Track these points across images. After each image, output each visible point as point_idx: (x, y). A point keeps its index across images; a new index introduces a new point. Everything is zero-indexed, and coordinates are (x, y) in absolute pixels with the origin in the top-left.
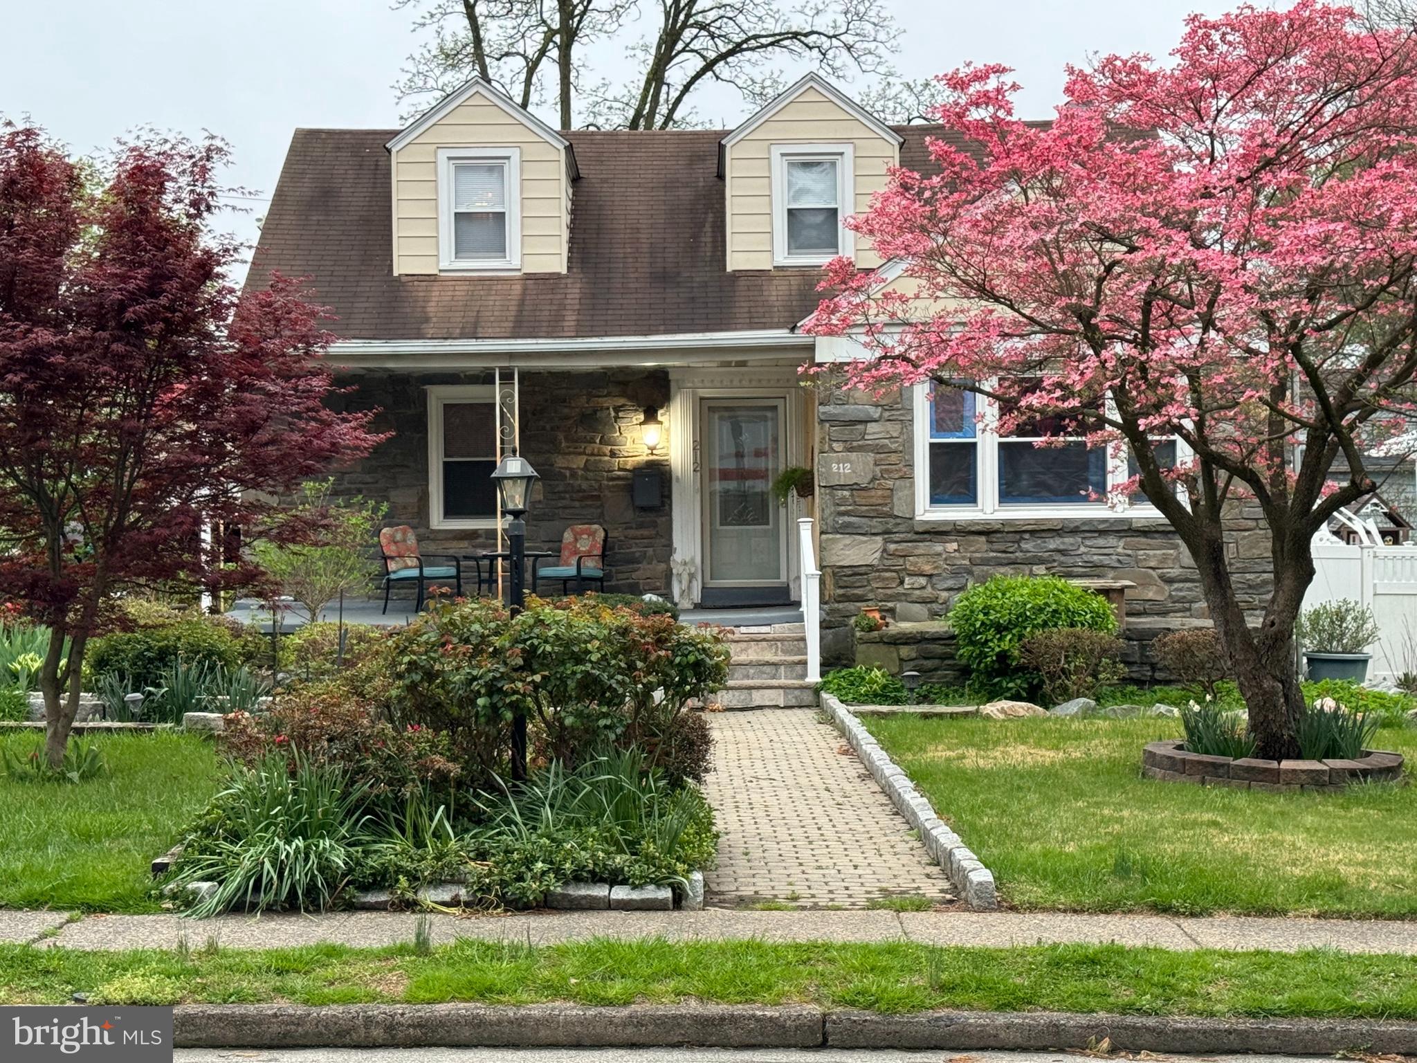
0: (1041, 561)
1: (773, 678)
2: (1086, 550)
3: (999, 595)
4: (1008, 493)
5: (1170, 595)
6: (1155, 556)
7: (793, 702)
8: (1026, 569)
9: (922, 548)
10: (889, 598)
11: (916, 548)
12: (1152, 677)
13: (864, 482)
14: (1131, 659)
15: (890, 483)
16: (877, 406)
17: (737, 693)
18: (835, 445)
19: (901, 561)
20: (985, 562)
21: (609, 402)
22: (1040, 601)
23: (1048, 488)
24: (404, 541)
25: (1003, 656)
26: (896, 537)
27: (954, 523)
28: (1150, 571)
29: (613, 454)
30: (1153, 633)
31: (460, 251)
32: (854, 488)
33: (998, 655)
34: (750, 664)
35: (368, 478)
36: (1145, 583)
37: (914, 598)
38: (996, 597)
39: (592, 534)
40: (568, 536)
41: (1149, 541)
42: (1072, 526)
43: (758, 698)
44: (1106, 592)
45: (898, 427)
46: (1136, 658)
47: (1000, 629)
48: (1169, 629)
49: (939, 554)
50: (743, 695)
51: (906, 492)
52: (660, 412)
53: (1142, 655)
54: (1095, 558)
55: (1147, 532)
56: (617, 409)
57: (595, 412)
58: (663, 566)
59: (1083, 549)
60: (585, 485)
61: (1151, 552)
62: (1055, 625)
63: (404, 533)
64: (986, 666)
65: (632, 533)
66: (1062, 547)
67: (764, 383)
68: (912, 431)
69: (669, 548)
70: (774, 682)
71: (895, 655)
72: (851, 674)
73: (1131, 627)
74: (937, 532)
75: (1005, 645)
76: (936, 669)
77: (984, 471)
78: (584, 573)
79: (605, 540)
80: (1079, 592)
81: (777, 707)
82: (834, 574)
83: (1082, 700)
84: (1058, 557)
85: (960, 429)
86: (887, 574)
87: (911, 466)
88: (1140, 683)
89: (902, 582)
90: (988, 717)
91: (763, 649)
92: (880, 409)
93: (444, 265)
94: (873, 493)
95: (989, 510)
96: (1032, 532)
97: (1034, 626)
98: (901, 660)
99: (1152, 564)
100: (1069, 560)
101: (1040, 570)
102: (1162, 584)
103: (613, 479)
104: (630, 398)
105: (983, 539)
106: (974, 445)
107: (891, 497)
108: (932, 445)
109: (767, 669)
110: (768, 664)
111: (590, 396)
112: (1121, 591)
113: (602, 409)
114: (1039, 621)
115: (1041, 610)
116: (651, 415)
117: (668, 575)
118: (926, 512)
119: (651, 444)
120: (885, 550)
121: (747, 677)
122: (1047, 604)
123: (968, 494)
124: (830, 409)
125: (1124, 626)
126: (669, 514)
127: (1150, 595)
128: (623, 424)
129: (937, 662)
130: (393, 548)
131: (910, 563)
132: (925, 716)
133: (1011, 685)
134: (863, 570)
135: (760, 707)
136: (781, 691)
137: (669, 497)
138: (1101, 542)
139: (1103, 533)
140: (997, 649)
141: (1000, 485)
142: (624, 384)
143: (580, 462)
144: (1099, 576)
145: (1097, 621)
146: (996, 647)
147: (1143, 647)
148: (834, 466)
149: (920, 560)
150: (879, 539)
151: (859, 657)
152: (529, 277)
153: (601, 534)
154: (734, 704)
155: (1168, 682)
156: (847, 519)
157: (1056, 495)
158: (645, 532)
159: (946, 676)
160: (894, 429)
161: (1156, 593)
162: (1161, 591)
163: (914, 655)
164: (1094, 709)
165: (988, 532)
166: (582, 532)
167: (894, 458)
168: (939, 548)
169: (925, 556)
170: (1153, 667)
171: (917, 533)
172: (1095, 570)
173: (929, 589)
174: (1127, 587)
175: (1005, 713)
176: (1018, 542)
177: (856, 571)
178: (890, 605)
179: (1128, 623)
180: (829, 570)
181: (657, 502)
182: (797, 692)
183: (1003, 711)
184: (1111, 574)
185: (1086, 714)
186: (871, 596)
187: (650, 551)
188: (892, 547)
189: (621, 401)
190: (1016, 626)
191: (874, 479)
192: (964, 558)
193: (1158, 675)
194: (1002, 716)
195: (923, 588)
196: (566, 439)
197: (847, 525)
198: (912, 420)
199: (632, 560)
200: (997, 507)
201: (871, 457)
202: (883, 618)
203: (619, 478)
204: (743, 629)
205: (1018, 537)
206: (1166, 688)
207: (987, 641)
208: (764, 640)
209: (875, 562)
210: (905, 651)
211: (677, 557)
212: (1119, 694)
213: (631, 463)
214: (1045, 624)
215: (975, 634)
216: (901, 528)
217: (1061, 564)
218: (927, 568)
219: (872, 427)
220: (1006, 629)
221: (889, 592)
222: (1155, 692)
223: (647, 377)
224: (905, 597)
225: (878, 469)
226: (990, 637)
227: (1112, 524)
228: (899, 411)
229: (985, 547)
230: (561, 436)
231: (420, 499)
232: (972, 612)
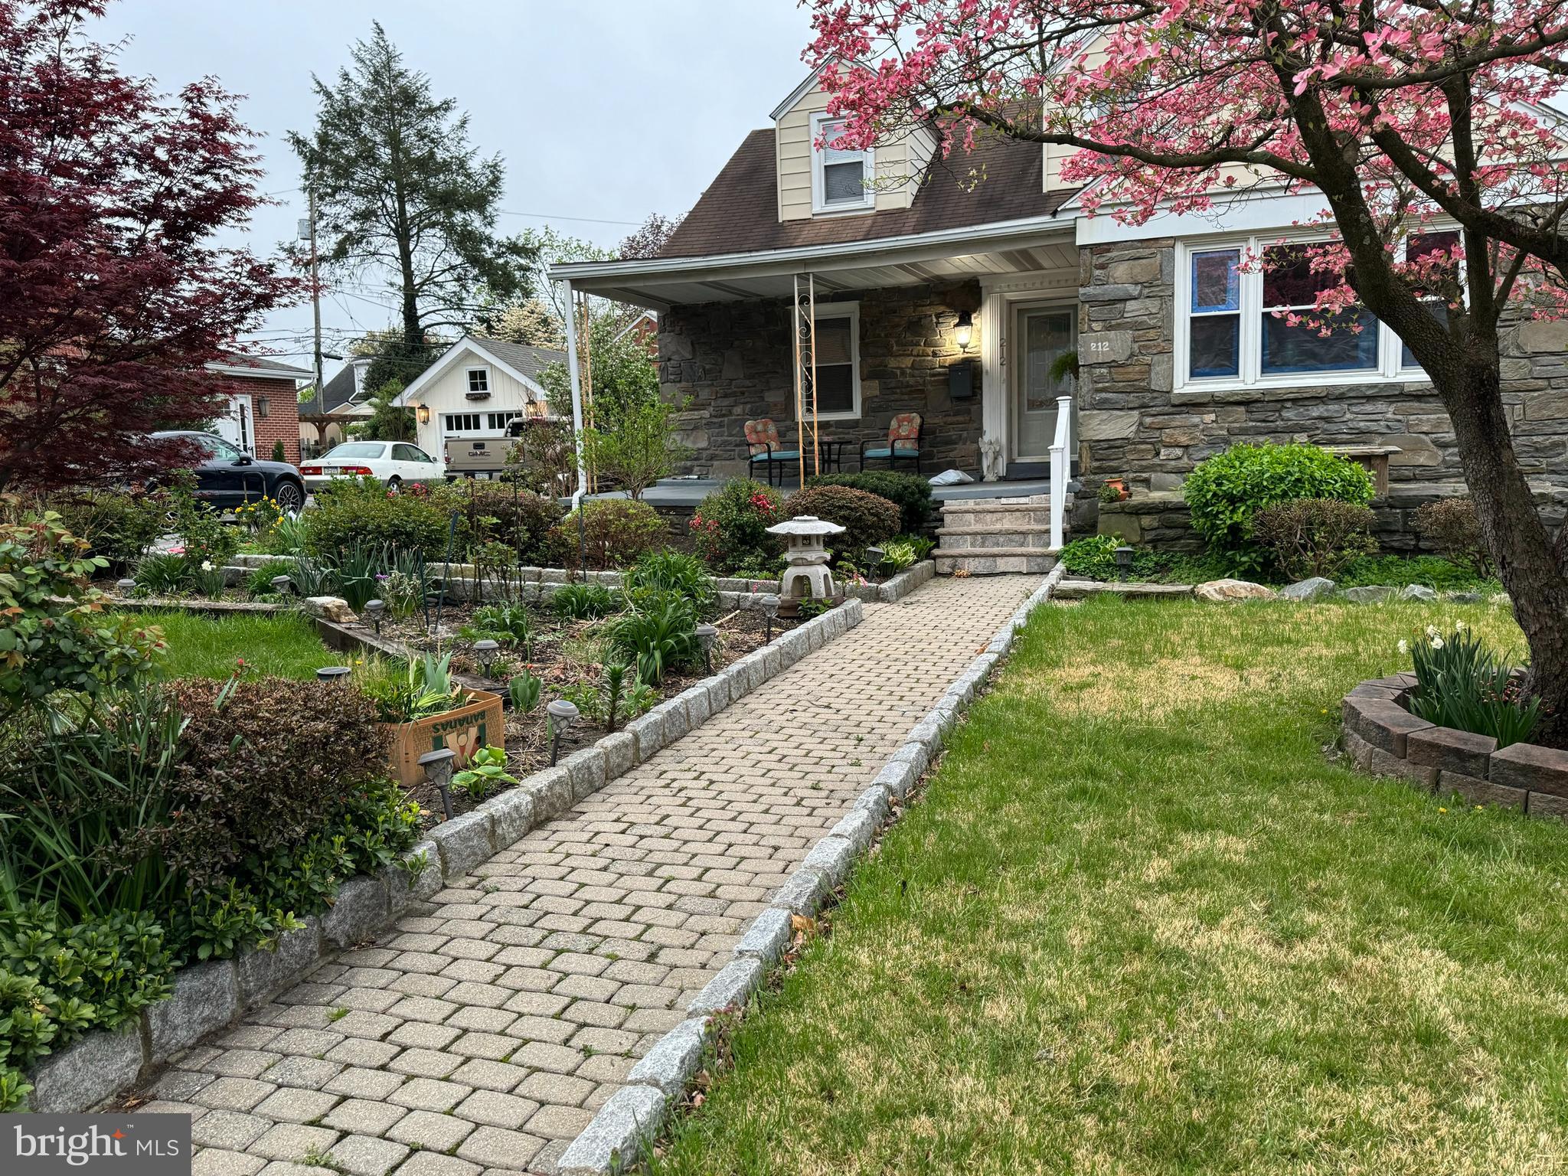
0: (1302, 429)
1: (1022, 545)
2: (1353, 417)
3: (1237, 464)
4: (1269, 365)
5: (1444, 461)
6: (1428, 420)
7: (1035, 569)
8: (1287, 437)
9: (1178, 420)
10: (1143, 469)
11: (1173, 420)
12: (1416, 546)
13: (1121, 358)
14: (1393, 528)
15: (1148, 359)
16: (1137, 284)
17: (982, 560)
18: (1094, 325)
19: (1157, 434)
20: (1243, 431)
21: (932, 311)
22: (1280, 470)
23: (1313, 356)
24: (765, 431)
25: (1235, 529)
26: (1154, 410)
27: (1212, 395)
28: (1423, 436)
29: (935, 354)
30: (1418, 501)
31: (829, 196)
32: (1112, 365)
33: (1230, 527)
34: (1000, 533)
35: (747, 383)
36: (1417, 448)
37: (1169, 468)
38: (1233, 467)
39: (910, 421)
40: (894, 424)
41: (1423, 405)
42: (1337, 392)
43: (1002, 565)
44: (1367, 459)
45: (1157, 302)
46: (1399, 526)
47: (1233, 500)
48: (1438, 496)
49: (1196, 426)
50: (989, 562)
51: (1164, 366)
52: (973, 316)
53: (1405, 523)
54: (1362, 424)
55: (1418, 396)
56: (938, 316)
57: (920, 319)
58: (974, 446)
59: (1348, 416)
60: (912, 381)
61: (1425, 417)
62: (1297, 496)
63: (765, 425)
64: (1219, 539)
65: (950, 419)
66: (1326, 414)
67: (1063, 283)
68: (1172, 306)
69: (980, 431)
70: (1019, 550)
71: (1136, 524)
72: (1089, 544)
73: (1394, 494)
74: (1194, 404)
75: (1238, 517)
76: (1179, 538)
77: (1246, 342)
78: (897, 453)
79: (921, 426)
80: (1330, 459)
81: (1020, 573)
82: (1091, 448)
83: (1318, 580)
84: (1321, 424)
85: (1224, 301)
86: (1143, 447)
87: (1170, 340)
88: (1401, 552)
89: (1158, 454)
90: (1204, 599)
91: (1017, 519)
92: (1139, 287)
93: (817, 209)
94: (1130, 369)
95: (1250, 380)
96: (1294, 401)
97: (1271, 497)
98: (1143, 529)
99: (1425, 429)
100: (1333, 427)
101: (1303, 437)
102: (1435, 449)
103: (934, 375)
104: (948, 306)
105: (1242, 409)
106: (1238, 316)
107: (1149, 372)
108: (1193, 319)
109: (1016, 537)
110: (1016, 533)
111: (916, 306)
112: (1385, 457)
113: (926, 316)
114: (1278, 491)
115: (1282, 479)
116: (965, 320)
117: (979, 455)
118: (1184, 384)
119: (964, 342)
120: (1141, 424)
121: (998, 545)
122: (1289, 473)
123: (1230, 367)
124: (1090, 290)
125: (1386, 494)
126: (981, 403)
127: (1422, 460)
128: (943, 328)
129: (1180, 531)
130: (754, 436)
131: (1166, 435)
132: (1130, 596)
133: (1244, 559)
134: (1119, 443)
135: (1004, 574)
136: (1024, 559)
137: (981, 388)
138: (1369, 408)
139: (1370, 399)
140: (1229, 522)
141: (1263, 355)
142: (944, 294)
143: (908, 362)
144: (1365, 443)
145: (1350, 490)
146: (1226, 519)
147: (1406, 515)
148: (1093, 345)
149: (1177, 431)
150: (1136, 413)
151: (1100, 526)
152: (881, 213)
153: (918, 420)
154: (980, 570)
155: (1430, 552)
156: (1104, 395)
157: (1322, 362)
158: (960, 418)
159: (1188, 545)
160: (1153, 306)
161: (1429, 458)
162: (1434, 456)
163: (1156, 524)
164: (1332, 590)
165: (1247, 402)
166: (904, 420)
167: (1152, 334)
168: (1196, 419)
169: (1181, 428)
170: (1417, 536)
171: (1174, 406)
172: (1362, 436)
173: (1185, 459)
174: (1391, 452)
175: (1224, 594)
176: (1279, 411)
177: (1111, 445)
178: (1144, 475)
179: (1391, 490)
180: (1085, 444)
181: (969, 393)
182: (1039, 560)
183: (1221, 591)
184: (1379, 440)
185: (1323, 596)
186: (1125, 467)
187: (965, 434)
188: (1148, 420)
189: (942, 309)
190: (1251, 497)
191: (1132, 355)
192: (1221, 428)
193: (1422, 544)
194: (1220, 598)
195: (1179, 458)
196: (898, 344)
197: (1105, 401)
198: (1172, 295)
199: (950, 442)
200: (1259, 377)
201: (1129, 334)
202: (1126, 489)
203: (939, 374)
204: (1004, 501)
205: (1279, 406)
206: (1431, 558)
207: (1218, 513)
208: (1018, 510)
209: (1131, 436)
210: (1146, 521)
211: (986, 438)
212: (1374, 566)
213: (949, 360)
214: (1285, 494)
215: (1206, 505)
216: (1158, 402)
217: (1325, 431)
218: (1184, 440)
219: (1131, 305)
220: (1242, 500)
221: (1144, 463)
222: (1418, 562)
223: (963, 287)
224: (1161, 468)
225: (1136, 346)
226: (1221, 509)
227: (1381, 389)
228: (1159, 287)
229: (1244, 417)
230: (893, 341)
231: (786, 398)
232: (1205, 482)
